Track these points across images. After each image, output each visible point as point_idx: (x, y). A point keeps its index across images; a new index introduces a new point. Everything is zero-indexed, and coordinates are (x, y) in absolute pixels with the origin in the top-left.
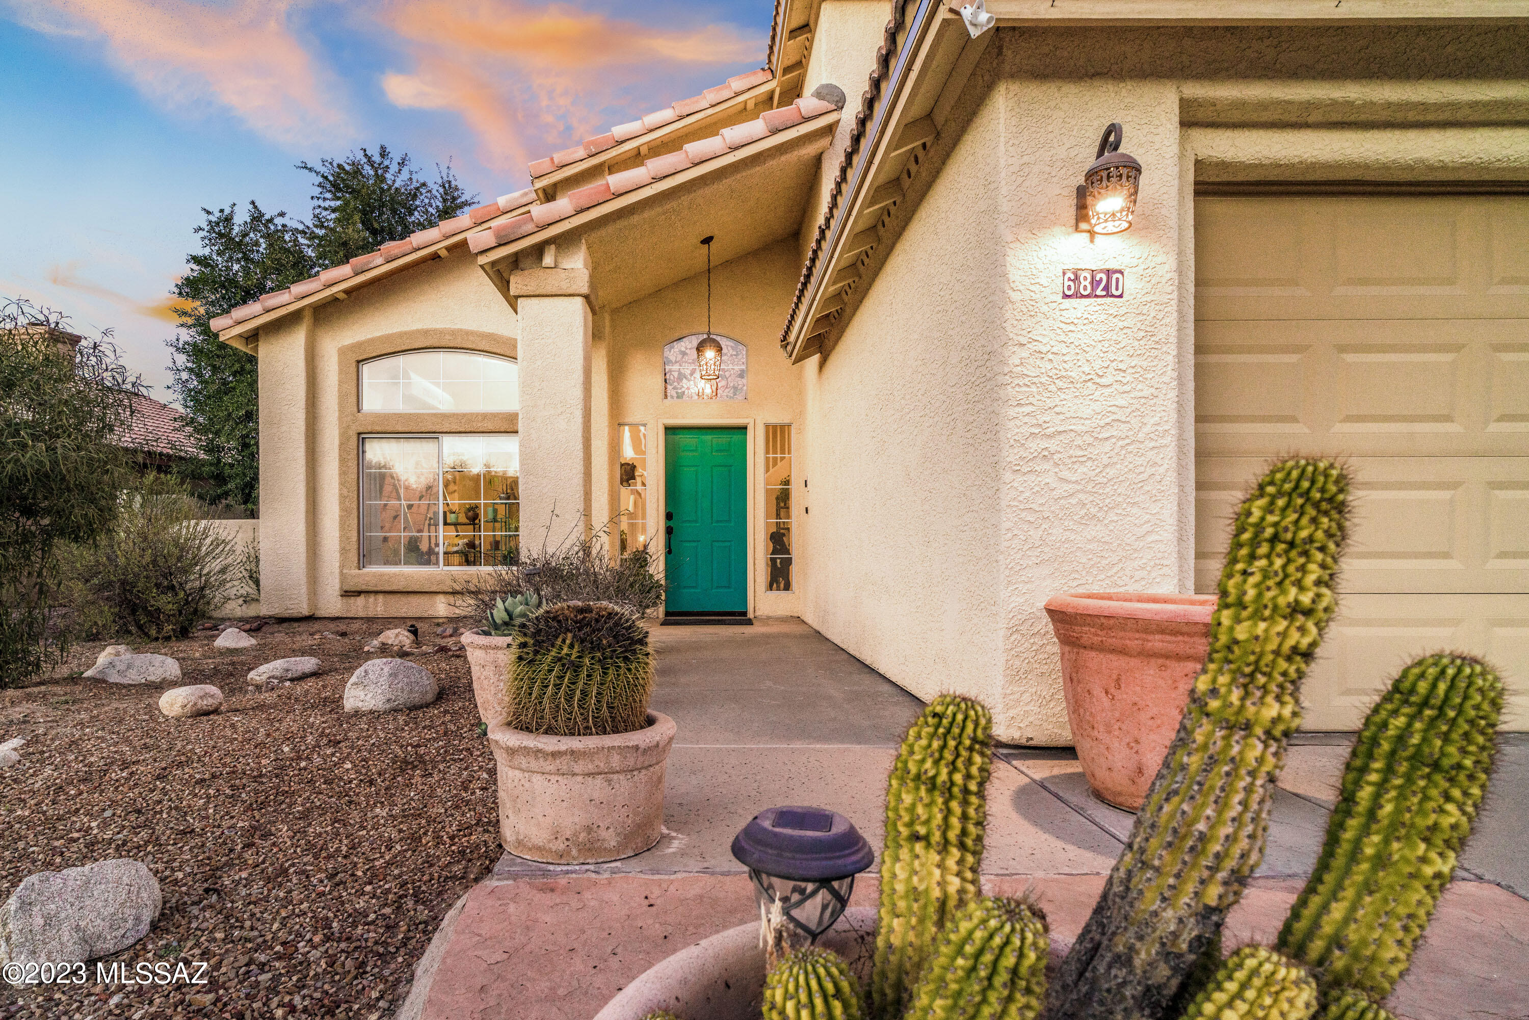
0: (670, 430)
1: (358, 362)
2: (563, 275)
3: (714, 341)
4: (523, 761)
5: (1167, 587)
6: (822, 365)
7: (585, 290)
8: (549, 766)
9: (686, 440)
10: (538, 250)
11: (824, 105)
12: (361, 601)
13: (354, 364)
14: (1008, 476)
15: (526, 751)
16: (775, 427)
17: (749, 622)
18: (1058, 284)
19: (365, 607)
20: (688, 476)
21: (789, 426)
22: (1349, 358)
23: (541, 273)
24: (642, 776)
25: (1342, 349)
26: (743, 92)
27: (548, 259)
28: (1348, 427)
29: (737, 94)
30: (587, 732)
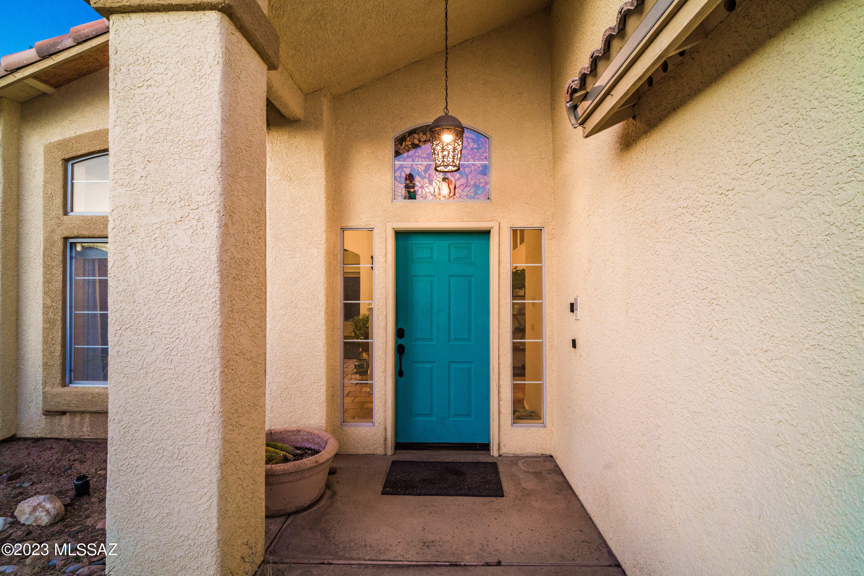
0: (401, 235)
1: (66, 161)
3: (454, 119)
12: (66, 420)
13: (60, 163)
16: (523, 231)
19: (71, 427)
21: (540, 230)
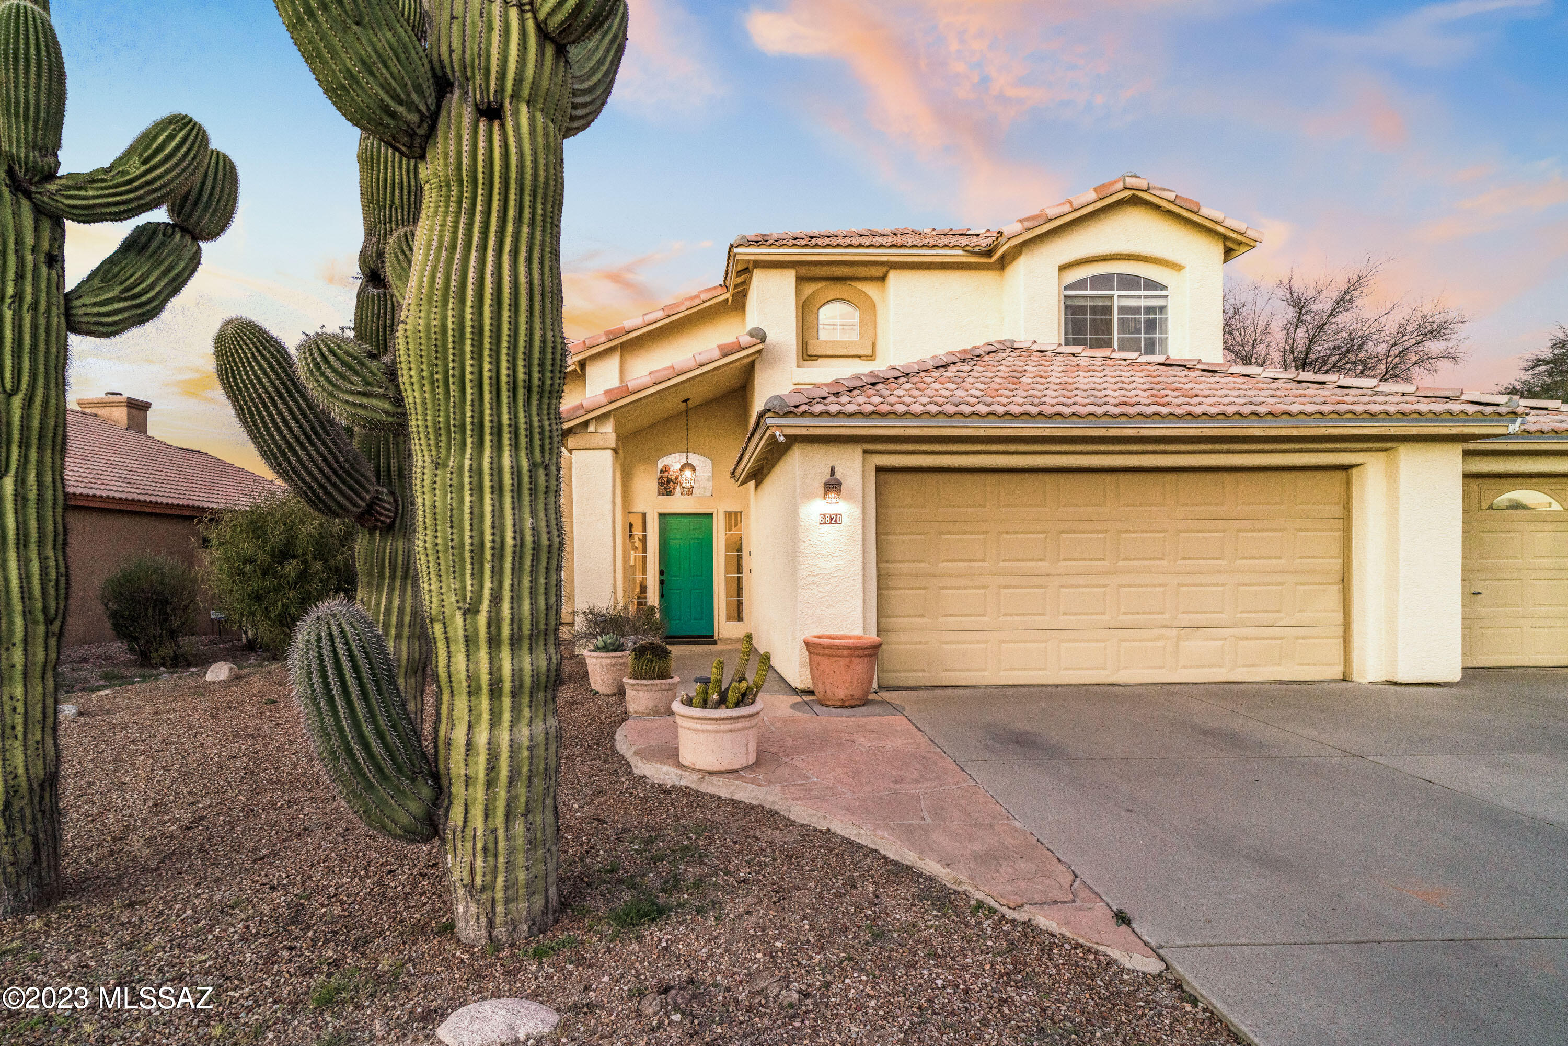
0: (662, 516)
2: (600, 436)
4: (637, 688)
5: (858, 632)
6: (757, 486)
7: (614, 446)
8: (644, 689)
9: (672, 520)
10: (586, 424)
11: (754, 340)
14: (800, 590)
15: (638, 684)
16: (730, 514)
17: (715, 642)
18: (818, 519)
20: (674, 544)
21: (740, 513)
22: (945, 537)
23: (586, 435)
24: (670, 692)
25: (942, 533)
26: (708, 300)
27: (591, 428)
28: (945, 564)
29: (704, 302)
30: (655, 679)
